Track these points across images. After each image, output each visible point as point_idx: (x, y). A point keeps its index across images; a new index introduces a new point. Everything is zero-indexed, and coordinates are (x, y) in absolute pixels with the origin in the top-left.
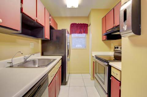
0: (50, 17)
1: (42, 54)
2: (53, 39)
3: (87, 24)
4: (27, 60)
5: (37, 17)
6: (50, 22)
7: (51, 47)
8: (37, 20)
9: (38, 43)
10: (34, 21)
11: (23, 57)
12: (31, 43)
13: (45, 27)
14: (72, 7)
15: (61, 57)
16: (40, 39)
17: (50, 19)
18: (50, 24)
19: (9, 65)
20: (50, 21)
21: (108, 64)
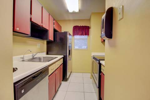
0: (54, 22)
1: (47, 54)
2: (56, 41)
3: (89, 27)
4: (34, 57)
5: (42, 23)
6: (54, 26)
7: (55, 47)
8: (42, 26)
9: (44, 43)
10: (40, 26)
11: (31, 54)
12: (37, 44)
13: (49, 30)
14: (74, 11)
15: (63, 56)
16: (46, 40)
17: (54, 23)
18: (54, 27)
19: (22, 60)
20: (54, 24)
21: (99, 62)
